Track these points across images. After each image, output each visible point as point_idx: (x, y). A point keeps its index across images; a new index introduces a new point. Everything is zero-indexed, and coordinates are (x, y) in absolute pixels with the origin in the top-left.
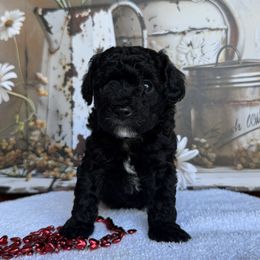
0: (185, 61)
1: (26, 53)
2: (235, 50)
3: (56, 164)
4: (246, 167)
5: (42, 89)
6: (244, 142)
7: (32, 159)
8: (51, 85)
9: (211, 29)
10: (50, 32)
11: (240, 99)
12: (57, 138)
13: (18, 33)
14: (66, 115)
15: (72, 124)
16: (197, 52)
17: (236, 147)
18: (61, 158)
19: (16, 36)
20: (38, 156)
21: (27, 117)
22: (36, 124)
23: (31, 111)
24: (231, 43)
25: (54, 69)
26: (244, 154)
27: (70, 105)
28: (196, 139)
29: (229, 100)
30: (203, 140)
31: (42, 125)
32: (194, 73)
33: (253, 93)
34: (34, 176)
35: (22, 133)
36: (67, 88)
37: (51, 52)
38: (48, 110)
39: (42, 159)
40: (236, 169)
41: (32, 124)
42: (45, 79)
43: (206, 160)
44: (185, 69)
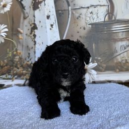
0: (89, 21)
1: (13, 19)
2: (113, 15)
3: (27, 72)
4: (121, 71)
5: (20, 36)
6: (119, 59)
7: (15, 70)
8: (25, 33)
9: (101, 6)
10: (25, 9)
11: (116, 38)
12: (28, 60)
13: (9, 10)
14: (32, 48)
15: (35, 52)
16: (95, 16)
17: (116, 61)
20: (18, 69)
21: (13, 50)
22: (17, 53)
23: (15, 47)
24: (111, 12)
25: (26, 26)
26: (119, 64)
27: (34, 43)
28: (96, 58)
29: (111, 38)
30: (99, 58)
31: (20, 53)
32: (94, 26)
33: (122, 35)
34: (16, 78)
35: (10, 57)
36: (32, 35)
37: (25, 18)
38: (23, 46)
39: (20, 70)
40: (116, 72)
41: (15, 53)
42: (22, 31)
43: (101, 68)
44: (89, 24)
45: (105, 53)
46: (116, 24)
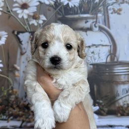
0: (91, 61)
1: (8, 54)
2: (115, 56)
3: (24, 113)
5: (17, 73)
6: (121, 103)
7: (10, 111)
8: (22, 71)
9: (103, 45)
10: (22, 44)
11: (118, 80)
13: (4, 43)
16: (96, 56)
17: (117, 105)
18: (26, 110)
19: (3, 45)
20: (14, 109)
21: (8, 87)
22: (13, 92)
23: (11, 85)
24: (113, 53)
25: (23, 62)
26: (121, 109)
28: (98, 101)
29: (113, 81)
30: (101, 102)
31: (16, 92)
32: (95, 67)
33: (124, 78)
34: (12, 120)
35: (5, 96)
37: (22, 54)
39: (16, 111)
40: (118, 116)
41: (10, 91)
42: (18, 68)
44: (91, 65)
45: (106, 96)
46: (119, 66)
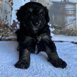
3: (4, 30)
4: (69, 35)
6: (68, 27)
8: (4, 1)
11: (67, 13)
14: (9, 12)
15: (11, 16)
17: (66, 29)
18: (6, 28)
26: (68, 31)
27: (11, 9)
28: (54, 25)
29: (64, 13)
30: (56, 26)
32: (54, 3)
33: (71, 12)
36: (10, 3)
38: (2, 10)
40: (66, 36)
43: (57, 32)
44: (52, 2)
45: (60, 23)
46: (69, 4)
